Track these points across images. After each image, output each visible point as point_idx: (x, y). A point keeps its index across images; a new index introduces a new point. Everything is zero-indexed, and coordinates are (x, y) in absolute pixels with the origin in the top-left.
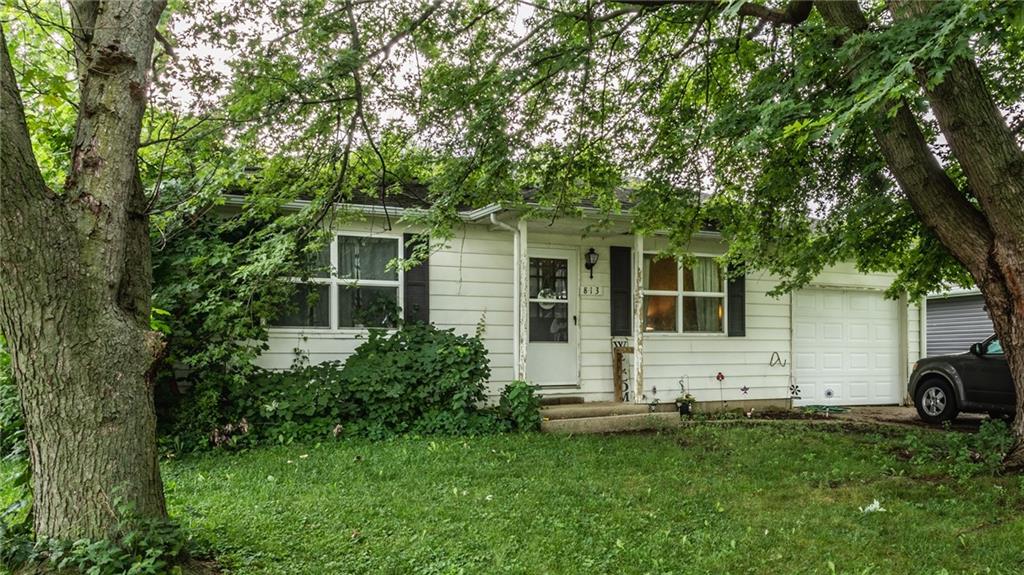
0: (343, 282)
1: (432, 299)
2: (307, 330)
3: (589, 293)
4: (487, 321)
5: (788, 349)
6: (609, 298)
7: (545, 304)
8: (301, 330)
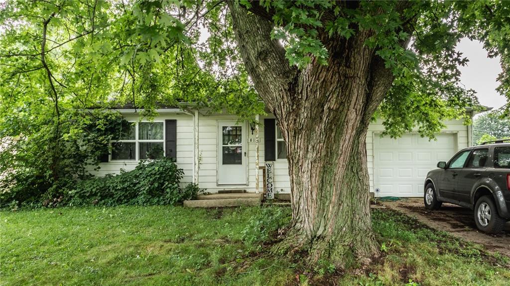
0: (141, 141)
1: (178, 147)
2: (126, 161)
3: (253, 141)
4: (202, 156)
5: (372, 167)
6: (264, 143)
7: (232, 147)
8: (123, 161)
